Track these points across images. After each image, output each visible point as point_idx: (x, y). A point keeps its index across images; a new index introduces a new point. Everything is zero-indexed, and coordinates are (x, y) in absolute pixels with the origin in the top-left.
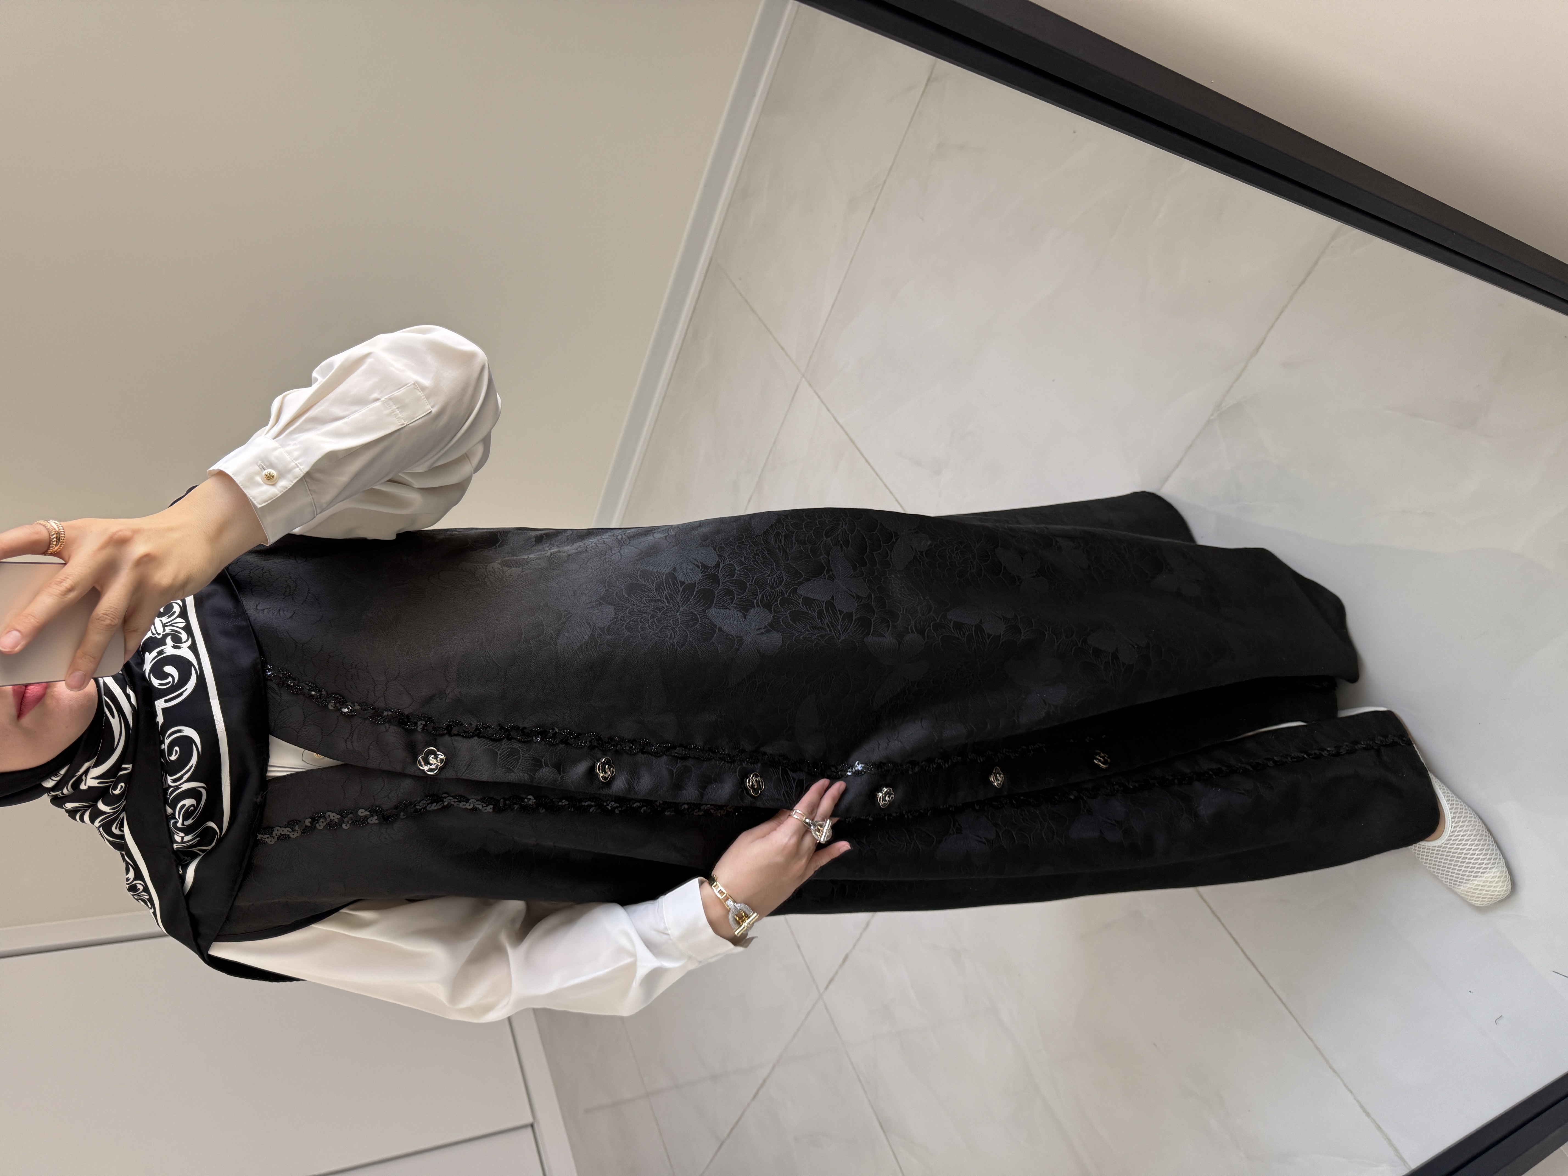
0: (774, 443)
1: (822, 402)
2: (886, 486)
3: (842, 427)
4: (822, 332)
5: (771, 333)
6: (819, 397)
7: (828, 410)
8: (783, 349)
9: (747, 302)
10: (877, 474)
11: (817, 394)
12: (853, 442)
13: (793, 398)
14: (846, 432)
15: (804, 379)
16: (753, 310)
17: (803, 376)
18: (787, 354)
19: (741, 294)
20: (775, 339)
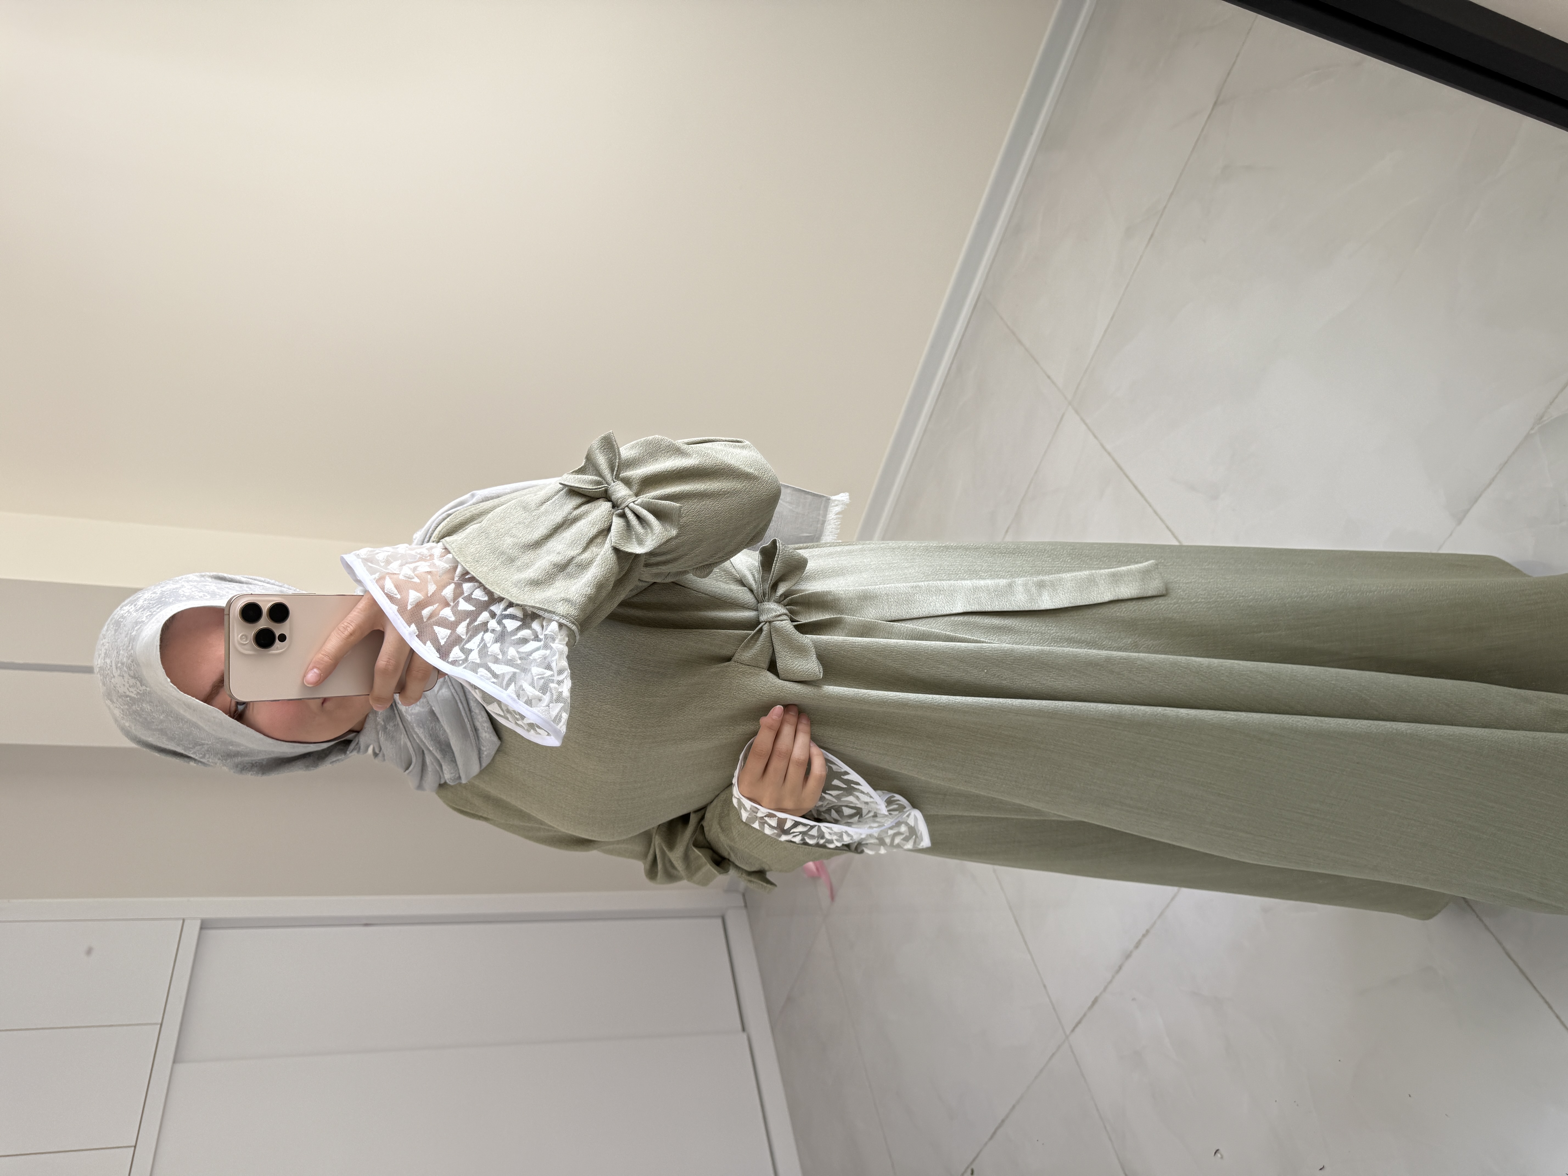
0: (1036, 472)
1: (1089, 429)
2: (1155, 512)
3: (1109, 454)
4: (1092, 359)
5: (1037, 363)
6: (1086, 424)
7: (1095, 437)
8: (1049, 377)
9: (1014, 333)
10: (1146, 501)
11: (1084, 421)
12: (1121, 469)
13: (1058, 426)
14: (1114, 460)
15: (1070, 407)
16: (1020, 342)
17: (1070, 404)
18: (1053, 382)
19: (1009, 328)
20: (1043, 370)
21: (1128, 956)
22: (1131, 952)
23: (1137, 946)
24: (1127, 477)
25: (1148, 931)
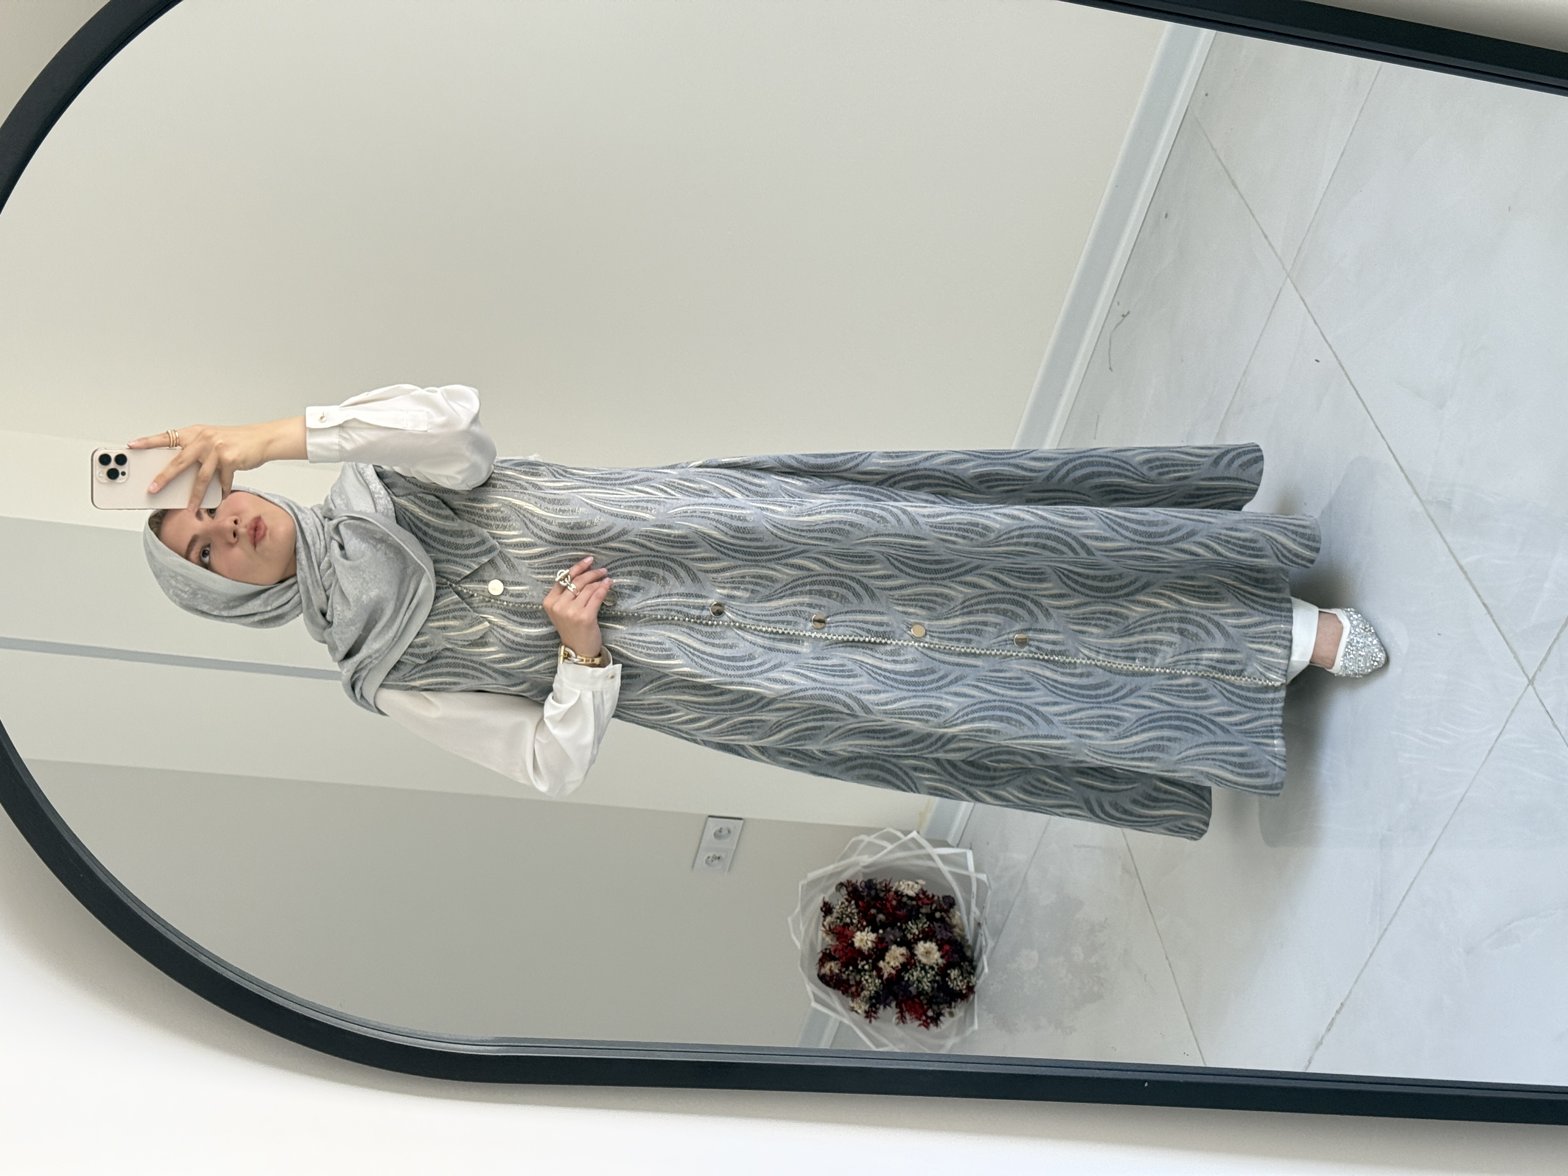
0: (1245, 373)
1: (1309, 311)
2: (1377, 427)
3: (1330, 346)
4: (1316, 213)
5: (1253, 216)
6: (1306, 305)
7: (1316, 323)
8: (1266, 237)
9: (1227, 171)
10: (1368, 412)
11: (1303, 301)
12: (1343, 368)
13: (1273, 307)
14: (1334, 353)
15: (1289, 280)
16: (1234, 183)
17: (1288, 276)
19: (1219, 160)
20: (1258, 223)
21: (1320, 1043)
23: (1329, 1030)
24: (1349, 379)
25: (1342, 1003)
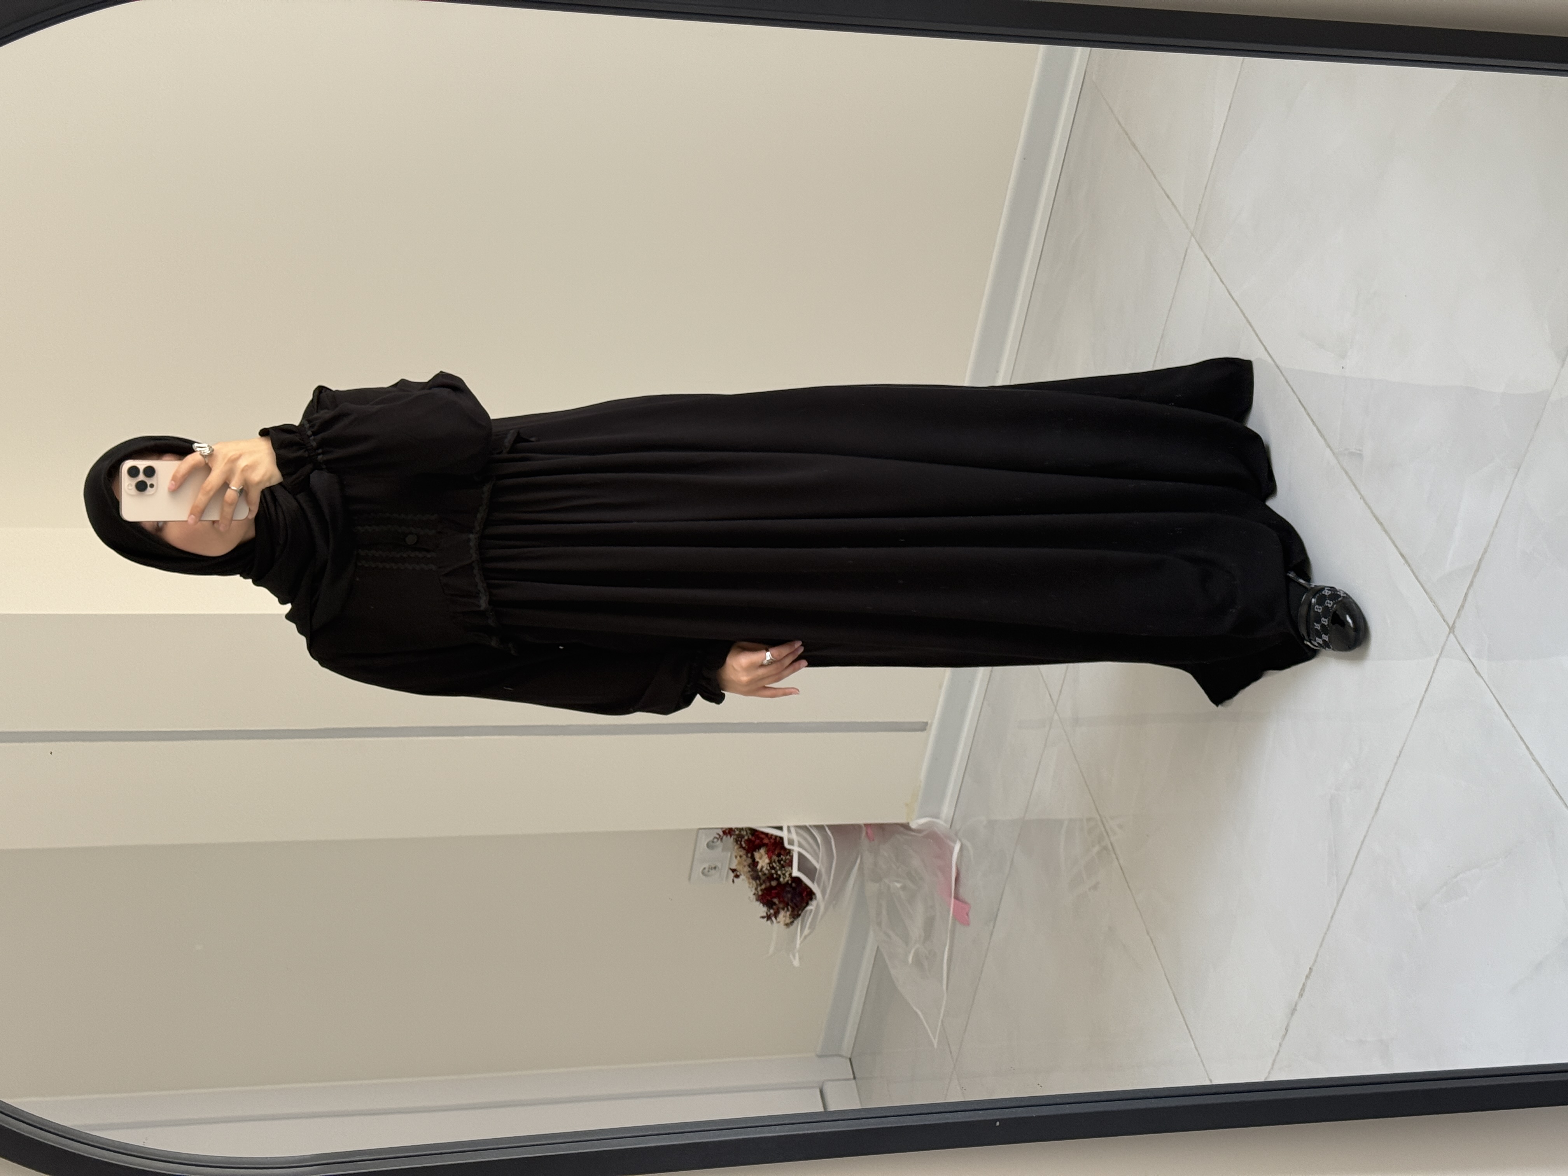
0: (1162, 337)
1: (1214, 270)
2: (1287, 382)
3: (1237, 304)
4: (1212, 168)
5: (1155, 175)
6: (1211, 264)
7: (1222, 281)
8: (1168, 197)
9: (1127, 134)
10: (1278, 367)
11: (1208, 259)
12: (1251, 325)
13: (1182, 268)
14: (1241, 310)
15: (1193, 238)
16: (1134, 145)
17: (1192, 235)
18: (1173, 204)
19: (1119, 123)
20: (1160, 184)
21: (1295, 1010)
22: (1296, 1005)
23: (1301, 995)
25: (1310, 969)
